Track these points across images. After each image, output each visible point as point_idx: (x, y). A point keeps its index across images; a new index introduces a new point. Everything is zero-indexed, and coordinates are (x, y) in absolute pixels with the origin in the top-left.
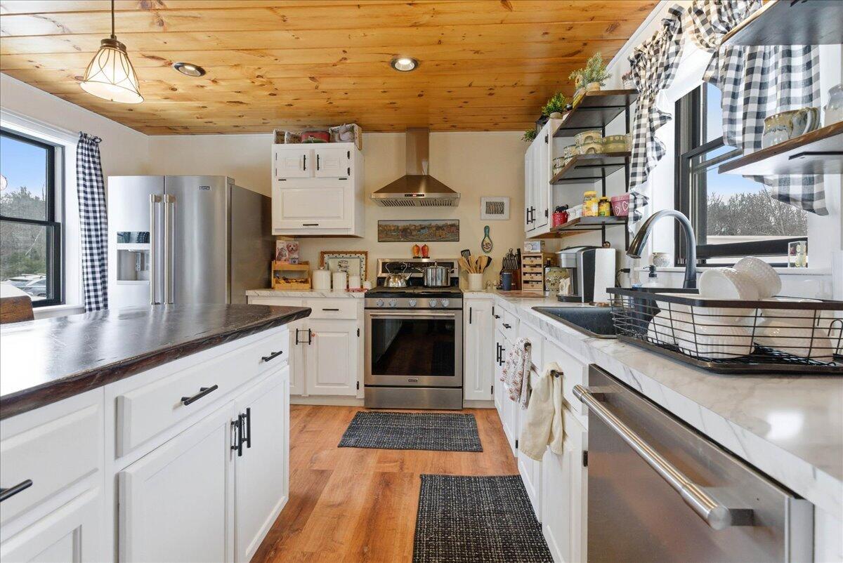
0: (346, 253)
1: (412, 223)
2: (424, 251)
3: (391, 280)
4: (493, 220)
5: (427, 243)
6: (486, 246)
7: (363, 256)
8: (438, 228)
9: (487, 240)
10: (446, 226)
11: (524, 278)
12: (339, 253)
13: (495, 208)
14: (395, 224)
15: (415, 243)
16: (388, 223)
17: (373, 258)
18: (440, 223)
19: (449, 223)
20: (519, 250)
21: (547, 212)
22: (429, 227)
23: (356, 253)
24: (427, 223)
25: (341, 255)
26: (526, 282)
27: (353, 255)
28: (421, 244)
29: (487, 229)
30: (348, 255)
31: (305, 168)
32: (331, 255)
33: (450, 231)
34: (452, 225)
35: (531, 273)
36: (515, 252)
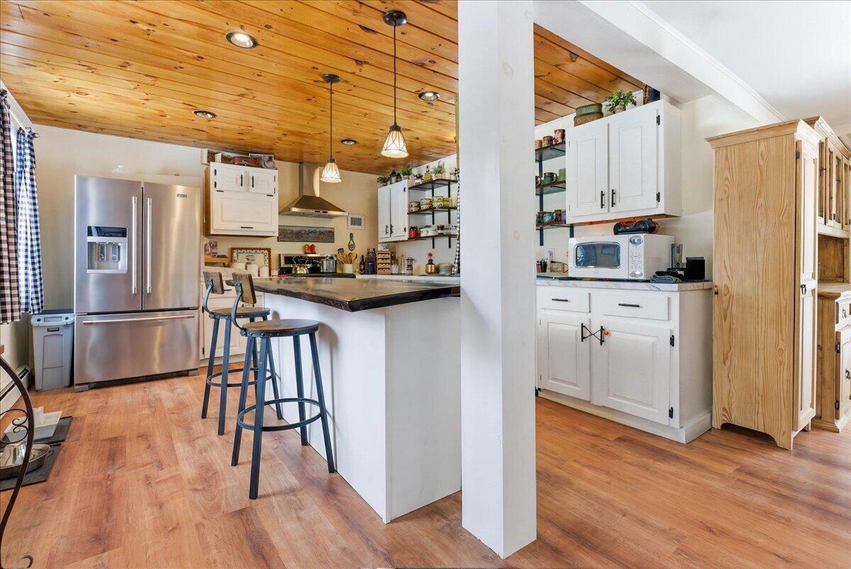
0: (253, 249)
1: (304, 229)
2: (312, 249)
3: (298, 269)
4: (355, 229)
5: (314, 243)
6: (351, 247)
7: (266, 252)
8: (321, 233)
9: (352, 243)
10: (326, 232)
11: (378, 267)
12: (246, 249)
13: (356, 222)
14: (291, 228)
15: (305, 243)
16: (286, 228)
17: (274, 253)
18: (322, 230)
19: (328, 230)
20: (374, 249)
21: (405, 229)
22: (315, 232)
23: (260, 249)
24: (313, 229)
25: (248, 251)
26: (379, 269)
27: (258, 251)
28: (310, 244)
29: (351, 235)
30: (254, 251)
31: (242, 185)
32: (239, 251)
33: (328, 236)
34: (331, 232)
35: (382, 264)
36: (372, 250)
